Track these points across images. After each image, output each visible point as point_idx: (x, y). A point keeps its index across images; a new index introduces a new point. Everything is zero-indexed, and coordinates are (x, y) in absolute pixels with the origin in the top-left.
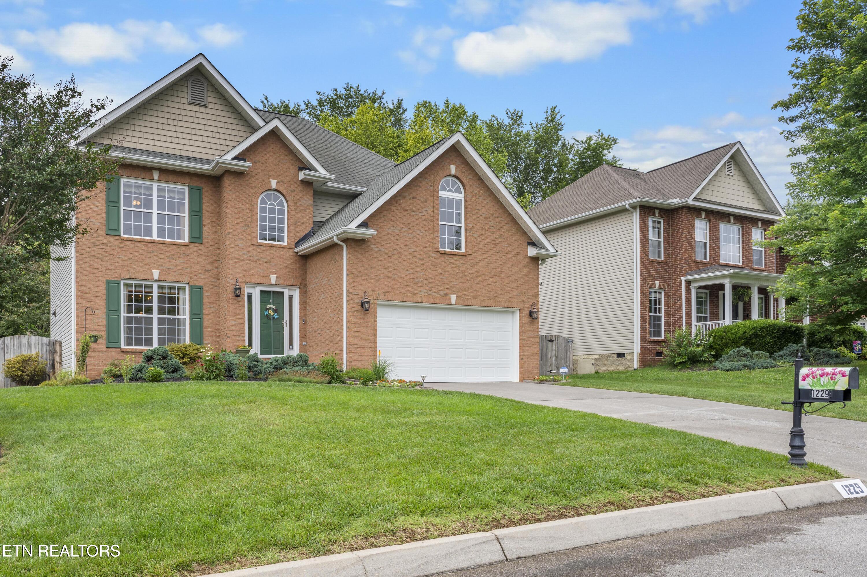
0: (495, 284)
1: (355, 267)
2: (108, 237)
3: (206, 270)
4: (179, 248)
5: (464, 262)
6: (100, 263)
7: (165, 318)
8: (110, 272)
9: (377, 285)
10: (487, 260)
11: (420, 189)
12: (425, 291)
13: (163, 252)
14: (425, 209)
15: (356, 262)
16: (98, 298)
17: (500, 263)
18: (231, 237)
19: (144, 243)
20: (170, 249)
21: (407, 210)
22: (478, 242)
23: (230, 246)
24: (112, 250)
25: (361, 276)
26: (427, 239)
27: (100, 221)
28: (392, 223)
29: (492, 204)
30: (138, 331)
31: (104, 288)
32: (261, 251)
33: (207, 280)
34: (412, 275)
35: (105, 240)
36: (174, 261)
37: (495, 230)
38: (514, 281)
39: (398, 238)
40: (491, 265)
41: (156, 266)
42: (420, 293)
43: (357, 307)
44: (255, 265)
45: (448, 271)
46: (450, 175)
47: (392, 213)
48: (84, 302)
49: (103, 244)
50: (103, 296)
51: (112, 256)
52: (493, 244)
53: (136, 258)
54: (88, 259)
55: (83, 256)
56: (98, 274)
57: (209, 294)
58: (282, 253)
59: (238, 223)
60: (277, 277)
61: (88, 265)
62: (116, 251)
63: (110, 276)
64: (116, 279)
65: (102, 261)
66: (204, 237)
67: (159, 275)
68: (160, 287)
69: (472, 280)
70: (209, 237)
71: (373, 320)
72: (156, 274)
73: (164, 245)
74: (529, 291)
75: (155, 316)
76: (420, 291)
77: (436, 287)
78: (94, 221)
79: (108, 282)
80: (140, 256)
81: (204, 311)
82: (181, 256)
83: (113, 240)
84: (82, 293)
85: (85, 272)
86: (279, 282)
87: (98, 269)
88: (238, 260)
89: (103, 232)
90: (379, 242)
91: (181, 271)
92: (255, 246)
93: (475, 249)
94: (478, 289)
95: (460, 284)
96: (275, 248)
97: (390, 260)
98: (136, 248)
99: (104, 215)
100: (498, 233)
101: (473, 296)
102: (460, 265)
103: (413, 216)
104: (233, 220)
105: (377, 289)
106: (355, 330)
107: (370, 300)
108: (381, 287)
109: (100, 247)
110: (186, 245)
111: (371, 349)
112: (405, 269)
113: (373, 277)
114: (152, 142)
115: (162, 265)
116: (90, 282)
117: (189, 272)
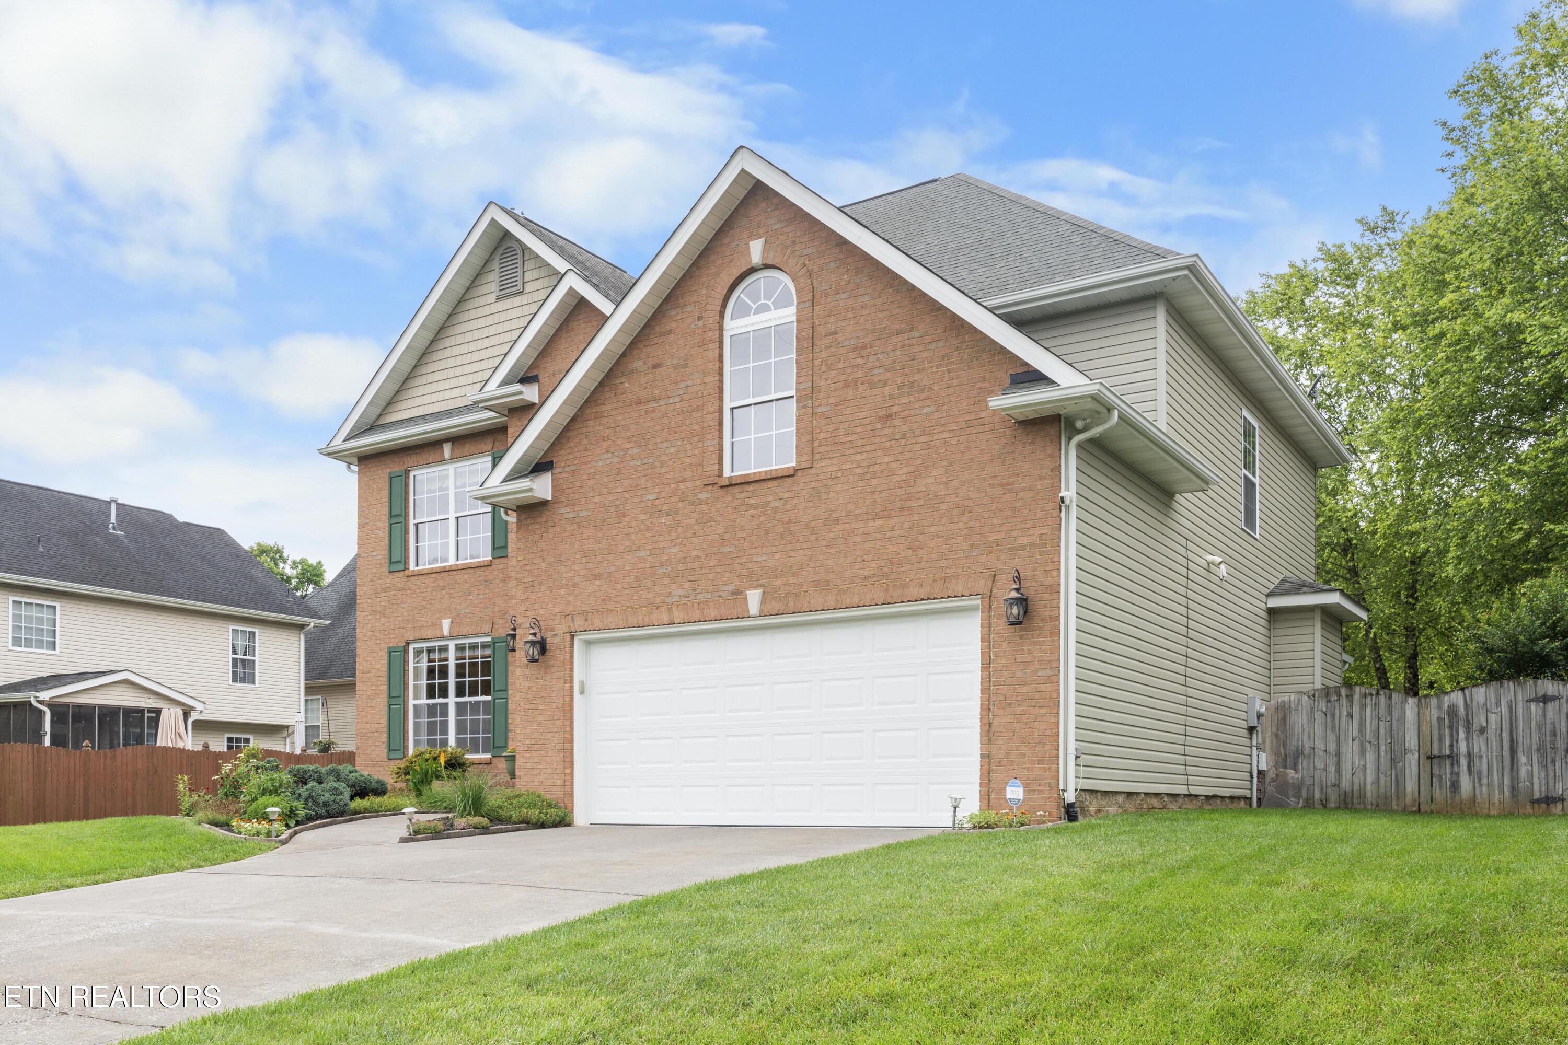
0: (888, 534)
1: (528, 568)
2: (391, 576)
4: (476, 573)
5: (787, 495)
6: (383, 620)
7: (465, 704)
8: (393, 634)
9: (571, 598)
10: (859, 471)
11: (672, 337)
12: (681, 592)
13: (457, 586)
14: (682, 385)
15: (530, 556)
16: (379, 679)
17: (905, 470)
19: (433, 575)
20: (466, 577)
21: (639, 402)
22: (831, 427)
24: (396, 597)
25: (540, 584)
26: (688, 460)
27: (383, 553)
28: (605, 444)
29: (879, 301)
30: (432, 728)
31: (385, 662)
34: (650, 559)
35: (387, 581)
36: (471, 597)
37: (888, 375)
38: (955, 512)
39: (618, 477)
40: (874, 482)
41: (444, 613)
42: (669, 600)
45: (742, 529)
46: (752, 270)
47: (606, 420)
48: (365, 688)
49: (385, 590)
50: (384, 674)
51: (396, 606)
52: (880, 419)
53: (424, 603)
54: (370, 617)
55: (365, 613)
56: (381, 640)
61: (370, 627)
62: (400, 597)
63: (393, 640)
64: (402, 645)
65: (384, 617)
67: (451, 628)
68: (460, 648)
69: (813, 538)
71: (562, 681)
72: (446, 624)
73: (458, 572)
74: (1015, 533)
75: (452, 700)
76: (670, 594)
77: (711, 576)
78: (377, 553)
79: (390, 651)
80: (428, 598)
82: (481, 587)
83: (398, 579)
84: (363, 673)
85: (366, 639)
87: (380, 632)
89: (385, 570)
90: (577, 497)
91: (480, 614)
93: (822, 449)
94: (830, 562)
95: (777, 556)
97: (600, 535)
98: (423, 585)
99: (386, 541)
100: (899, 380)
101: (817, 584)
102: (776, 504)
103: (653, 411)
105: (571, 608)
106: (527, 707)
107: (556, 635)
108: (579, 604)
109: (383, 595)
110: (489, 565)
111: (557, 747)
112: (634, 548)
113: (564, 582)
114: (448, 395)
115: (452, 609)
116: (372, 654)
117: (491, 614)
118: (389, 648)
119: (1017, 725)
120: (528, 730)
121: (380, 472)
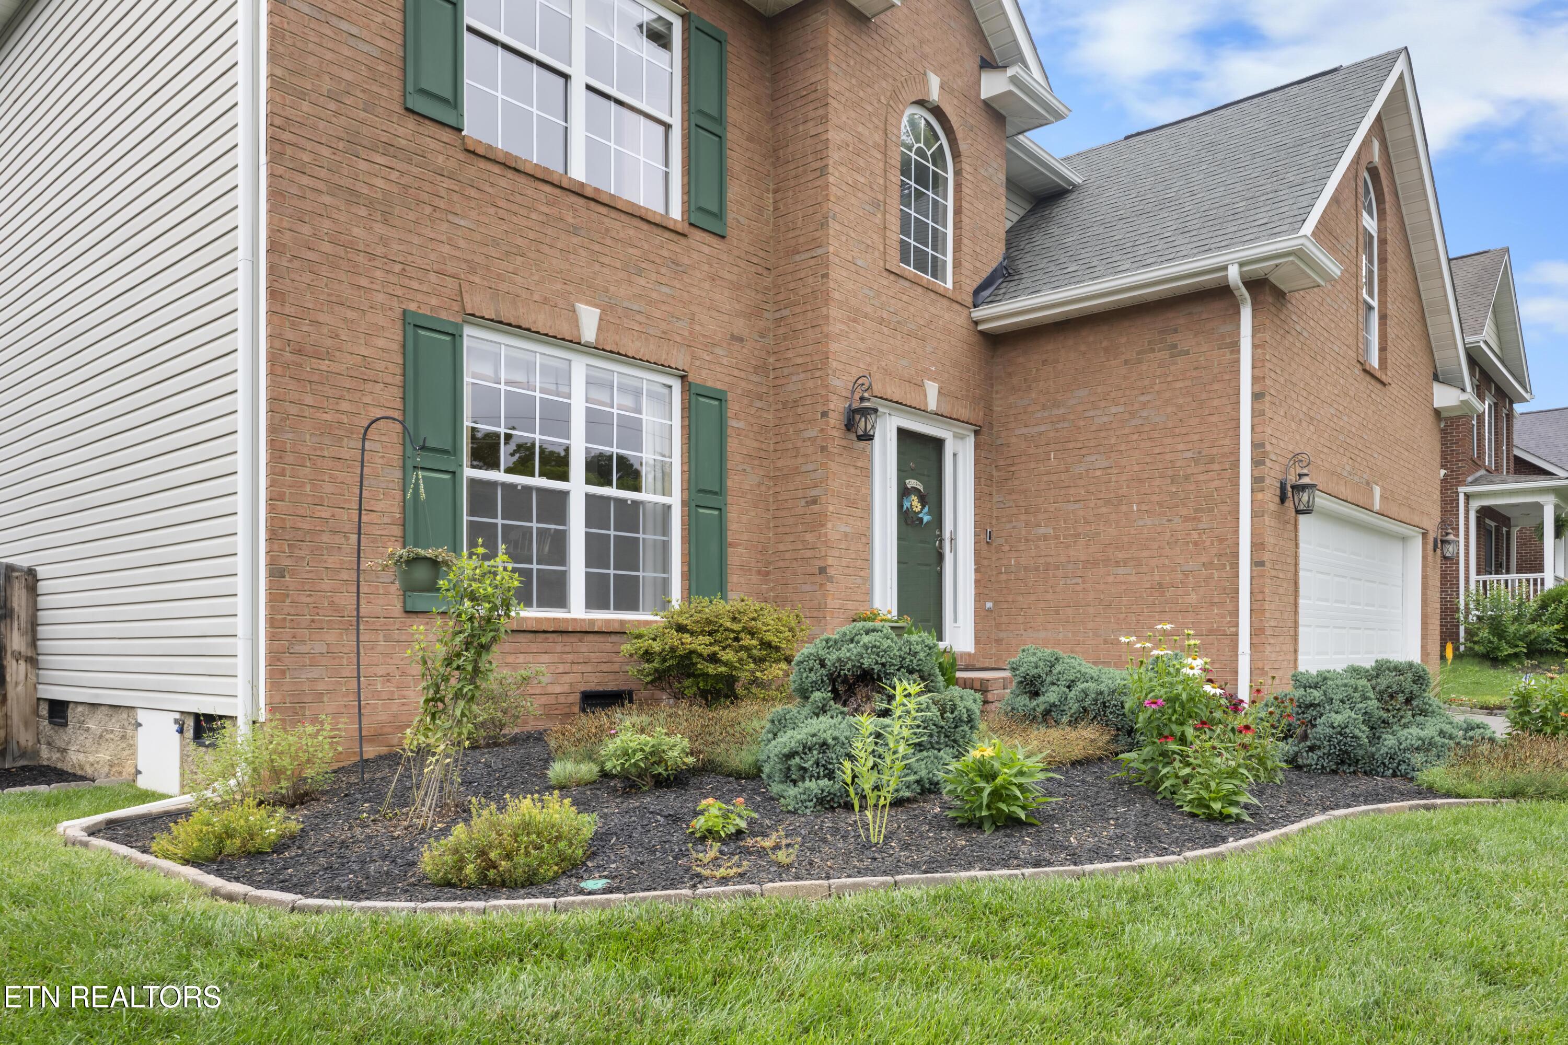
2: (411, 123)
3: (733, 338)
4: (657, 235)
6: (379, 228)
7: (609, 501)
8: (418, 281)
13: (609, 242)
16: (369, 386)
19: (548, 188)
20: (632, 232)
23: (837, 260)
24: (427, 187)
27: (381, 42)
31: (396, 346)
32: (905, 297)
33: (736, 372)
35: (401, 131)
36: (642, 282)
41: (588, 289)
44: (892, 341)
48: (309, 400)
49: (389, 147)
50: (389, 379)
51: (428, 210)
53: (520, 240)
54: (327, 199)
55: (305, 180)
56: (372, 279)
57: (741, 425)
58: (942, 313)
60: (939, 390)
61: (326, 227)
62: (443, 192)
63: (419, 297)
64: (444, 315)
65: (385, 222)
66: (731, 217)
67: (600, 328)
70: (742, 220)
72: (589, 319)
73: (614, 214)
75: (577, 488)
78: (354, 30)
79: (411, 323)
80: (531, 234)
81: (729, 483)
82: (662, 270)
83: (434, 144)
84: (299, 352)
85: (311, 255)
86: (940, 408)
87: (372, 256)
88: (856, 316)
89: (390, 92)
91: (664, 326)
92: (891, 277)
96: (927, 294)
98: (519, 197)
99: (396, 20)
109: (379, 160)
110: (672, 229)
115: (607, 291)
116: (337, 308)
117: (686, 334)
118: (406, 313)
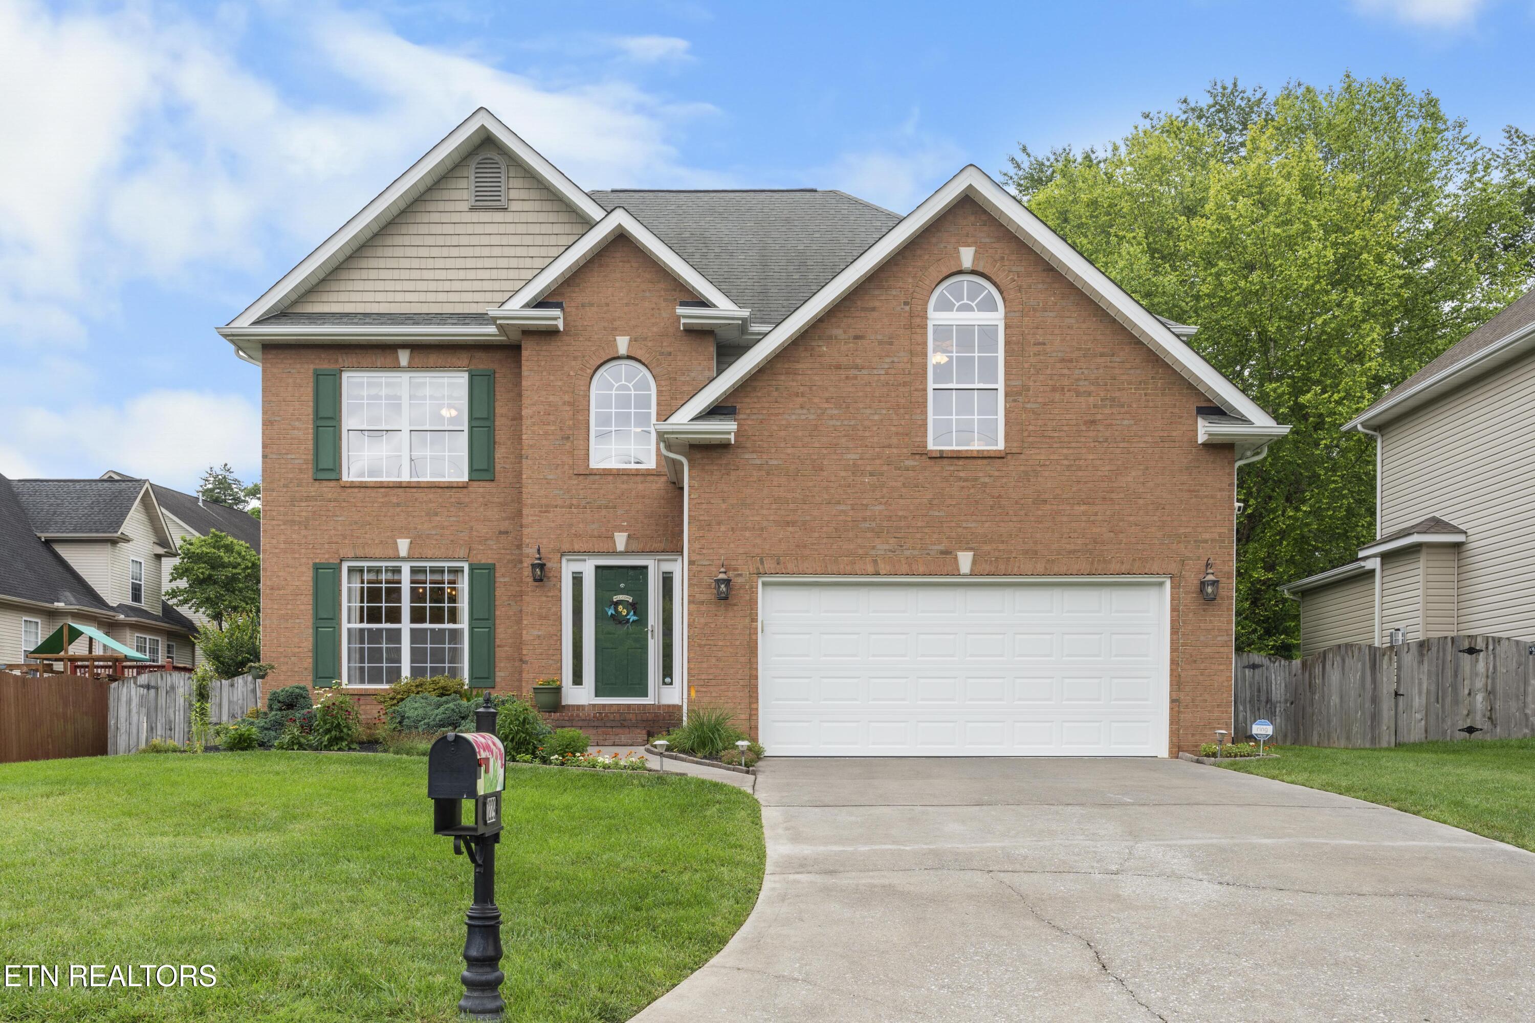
0: (1092, 518)
1: (704, 506)
2: (317, 483)
3: (500, 533)
4: (448, 493)
5: (996, 474)
6: (303, 532)
7: (426, 630)
8: (321, 549)
9: (758, 541)
10: (1066, 462)
11: (875, 314)
12: (887, 547)
13: (417, 504)
14: (888, 360)
16: (299, 597)
17: (1107, 468)
18: (530, 462)
19: (383, 490)
20: (431, 496)
21: (838, 367)
22: (1040, 422)
23: (530, 481)
24: (324, 509)
25: (719, 524)
26: (893, 429)
27: (304, 457)
28: (800, 400)
29: (1084, 326)
30: (375, 655)
31: (310, 579)
32: (594, 486)
33: (503, 551)
34: (851, 513)
35: (312, 489)
36: (438, 518)
37: (1092, 388)
38: (1151, 507)
39: (815, 433)
40: (1080, 473)
41: (403, 531)
42: (873, 552)
43: (709, 591)
44: (581, 516)
45: (951, 497)
46: (960, 272)
47: (800, 377)
48: (274, 607)
49: (308, 498)
50: (307, 593)
51: (324, 518)
52: (1086, 423)
53: (368, 518)
54: (282, 527)
55: (274, 522)
56: (300, 555)
57: (507, 579)
58: (640, 487)
59: (546, 433)
60: (629, 536)
61: (282, 538)
62: (331, 509)
63: (320, 556)
64: (331, 561)
65: (306, 529)
66: (498, 467)
67: (410, 548)
68: (418, 571)
69: (1022, 513)
70: (507, 466)
71: (747, 620)
72: (403, 546)
73: (420, 490)
74: (1200, 530)
75: (406, 626)
76: (874, 548)
77: (919, 536)
78: (293, 456)
79: (317, 568)
80: (374, 514)
81: (497, 613)
82: (452, 509)
83: (327, 489)
84: (272, 589)
85: (277, 551)
86: (634, 546)
87: (300, 545)
88: (546, 509)
89: (308, 476)
90: (765, 445)
91: (451, 538)
92: (581, 477)
93: (1030, 439)
94: (1038, 535)
95: (987, 525)
96: (625, 477)
97: (793, 484)
98: (367, 499)
99: (310, 445)
100: (1102, 394)
101: (1026, 552)
102: (987, 480)
103: (855, 378)
104: (536, 428)
105: (757, 551)
106: (703, 643)
107: (740, 575)
108: (767, 547)
109: (303, 504)
110: (463, 487)
111: (741, 682)
112: (833, 502)
113: (749, 525)
114: (399, 297)
115: (416, 528)
116: (287, 569)
117: (467, 538)
118: (315, 564)
119: (1201, 678)
120: (705, 665)
121: (298, 366)
